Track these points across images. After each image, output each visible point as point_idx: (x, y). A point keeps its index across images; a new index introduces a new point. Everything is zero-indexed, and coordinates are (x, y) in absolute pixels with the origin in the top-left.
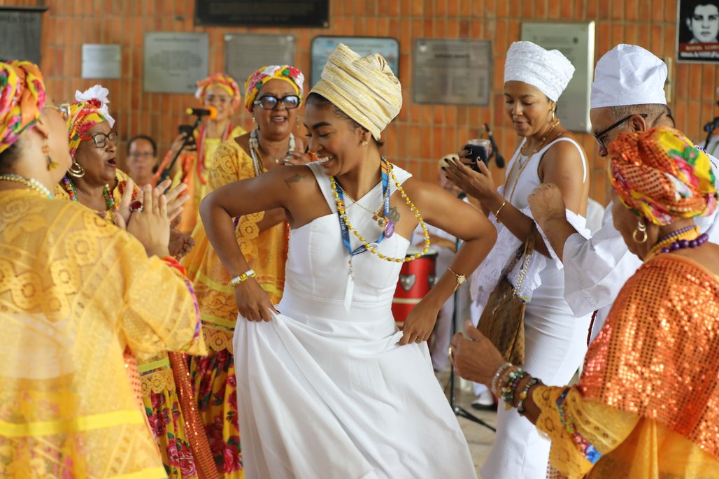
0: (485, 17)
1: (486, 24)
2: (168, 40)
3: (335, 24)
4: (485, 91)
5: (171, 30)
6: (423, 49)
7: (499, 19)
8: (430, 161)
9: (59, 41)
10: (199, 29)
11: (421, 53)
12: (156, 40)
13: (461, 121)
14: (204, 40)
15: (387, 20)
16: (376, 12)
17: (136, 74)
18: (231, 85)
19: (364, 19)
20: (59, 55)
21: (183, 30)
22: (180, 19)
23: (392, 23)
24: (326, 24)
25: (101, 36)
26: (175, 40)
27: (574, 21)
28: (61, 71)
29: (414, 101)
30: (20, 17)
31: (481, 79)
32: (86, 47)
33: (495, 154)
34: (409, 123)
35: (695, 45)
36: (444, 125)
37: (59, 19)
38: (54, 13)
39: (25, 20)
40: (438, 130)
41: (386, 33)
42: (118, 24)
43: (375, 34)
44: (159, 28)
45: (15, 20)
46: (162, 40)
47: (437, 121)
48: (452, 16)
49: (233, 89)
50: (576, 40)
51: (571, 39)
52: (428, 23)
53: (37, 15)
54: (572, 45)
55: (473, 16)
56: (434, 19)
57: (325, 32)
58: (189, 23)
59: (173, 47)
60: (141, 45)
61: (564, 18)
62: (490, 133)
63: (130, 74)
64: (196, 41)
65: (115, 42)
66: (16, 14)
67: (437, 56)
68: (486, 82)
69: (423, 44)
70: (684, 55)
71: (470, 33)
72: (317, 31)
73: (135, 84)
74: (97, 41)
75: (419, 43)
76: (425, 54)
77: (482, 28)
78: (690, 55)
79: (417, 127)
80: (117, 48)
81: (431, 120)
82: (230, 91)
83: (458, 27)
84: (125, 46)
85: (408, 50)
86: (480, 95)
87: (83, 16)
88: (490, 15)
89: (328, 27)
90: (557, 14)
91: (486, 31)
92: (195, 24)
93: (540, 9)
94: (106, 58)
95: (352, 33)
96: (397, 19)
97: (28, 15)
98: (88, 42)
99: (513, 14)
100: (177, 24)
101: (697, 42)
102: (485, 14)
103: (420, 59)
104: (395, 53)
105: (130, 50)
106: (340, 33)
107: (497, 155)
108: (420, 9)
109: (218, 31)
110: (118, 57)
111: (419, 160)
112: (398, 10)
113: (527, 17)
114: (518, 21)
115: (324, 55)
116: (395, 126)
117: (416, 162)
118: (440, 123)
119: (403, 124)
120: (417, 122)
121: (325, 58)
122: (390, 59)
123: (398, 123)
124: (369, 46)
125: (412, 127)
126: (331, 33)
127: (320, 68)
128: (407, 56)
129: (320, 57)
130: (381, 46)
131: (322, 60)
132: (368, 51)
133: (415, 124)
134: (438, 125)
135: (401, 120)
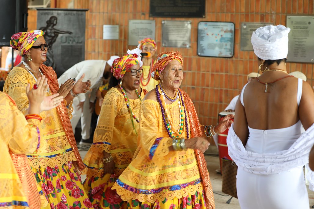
0: (271, 13)
1: (271, 16)
2: (138, 23)
3: (208, 16)
5: (140, 19)
6: (245, 27)
7: (277, 14)
9: (94, 24)
10: (151, 18)
11: (244, 29)
12: (133, 23)
14: (153, 23)
15: (230, 14)
16: (225, 11)
17: (125, 38)
19: (220, 14)
20: (94, 30)
21: (145, 19)
22: (143, 14)
23: (232, 15)
24: (204, 16)
25: (111, 22)
26: (141, 23)
27: (309, 15)
28: (95, 37)
29: (241, 50)
30: (76, 13)
32: (105, 26)
34: (239, 59)
37: (94, 14)
38: (92, 12)
39: (79, 15)
40: (251, 62)
41: (229, 21)
42: (117, 16)
43: (225, 21)
44: (135, 18)
45: (74, 15)
46: (136, 23)
48: (257, 13)
50: (309, 23)
51: (307, 23)
52: (247, 16)
53: (84, 12)
54: (308, 25)
55: (266, 13)
56: (250, 14)
57: (204, 20)
58: (147, 16)
59: (140, 26)
60: (127, 25)
61: (305, 13)
63: (123, 38)
64: (150, 23)
65: (117, 24)
66: (75, 12)
67: (251, 30)
69: (245, 25)
71: (265, 20)
72: (200, 19)
73: (125, 42)
74: (110, 24)
75: (243, 24)
77: (270, 18)
79: (242, 61)
80: (117, 26)
81: (248, 58)
83: (259, 18)
84: (120, 26)
85: (238, 28)
87: (104, 13)
88: (273, 12)
89: (205, 18)
90: (302, 12)
91: (271, 19)
92: (150, 16)
93: (294, 9)
94: (113, 31)
95: (215, 21)
96: (234, 14)
97: (80, 12)
98: (106, 24)
99: (283, 12)
100: (143, 16)
102: (271, 11)
103: (243, 31)
104: (233, 30)
105: (123, 27)
106: (210, 20)
108: (243, 10)
109: (159, 19)
110: (118, 30)
111: (243, 75)
112: (234, 10)
113: (289, 13)
114: (285, 15)
115: (204, 30)
116: (233, 60)
117: (242, 76)
118: (252, 59)
119: (236, 59)
120: (242, 58)
121: (204, 31)
122: (231, 31)
123: (234, 59)
124: (222, 26)
125: (240, 60)
126: (206, 20)
127: (202, 35)
128: (238, 30)
129: (202, 30)
130: (227, 26)
131: (202, 32)
132: (222, 28)
133: (242, 59)
134: (251, 60)
135: (235, 58)
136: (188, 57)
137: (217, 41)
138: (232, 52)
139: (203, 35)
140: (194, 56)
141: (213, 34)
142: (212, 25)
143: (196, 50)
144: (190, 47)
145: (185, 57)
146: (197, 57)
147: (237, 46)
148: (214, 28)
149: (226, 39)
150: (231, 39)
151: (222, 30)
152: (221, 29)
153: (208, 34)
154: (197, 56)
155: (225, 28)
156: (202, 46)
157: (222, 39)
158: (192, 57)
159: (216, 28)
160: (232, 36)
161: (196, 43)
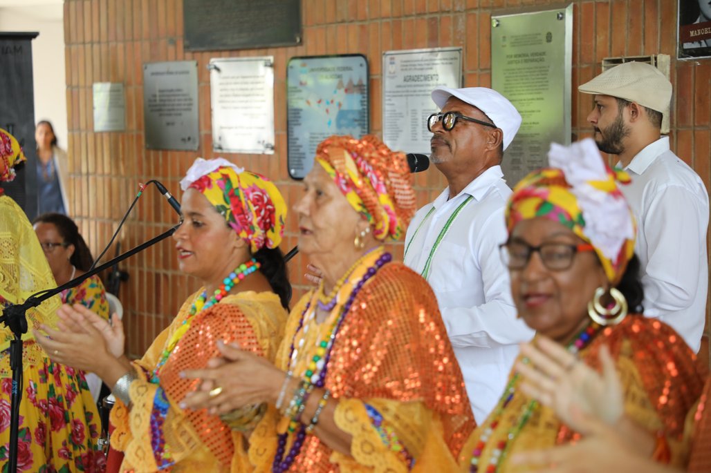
0: (454, 11)
1: (455, 22)
2: (162, 74)
3: (313, 39)
5: (167, 58)
6: (392, 68)
7: (468, 11)
10: (188, 55)
12: (153, 74)
14: (193, 71)
15: (356, 27)
17: (139, 125)
19: (334, 28)
21: (176, 58)
22: (173, 42)
24: (298, 40)
26: (168, 72)
27: (551, 5)
28: (78, 123)
32: (96, 88)
35: (702, 26)
42: (120, 53)
43: (346, 50)
46: (158, 74)
48: (420, 14)
51: (544, 38)
54: (545, 46)
55: (442, 11)
56: (403, 20)
57: (301, 51)
58: (180, 47)
60: (141, 81)
61: (539, 2)
63: (134, 124)
64: (188, 72)
67: (405, 79)
70: (687, 46)
72: (292, 51)
73: (138, 138)
75: (388, 59)
76: (394, 76)
77: (451, 28)
78: (696, 45)
80: (122, 87)
83: (425, 31)
84: (127, 85)
85: (377, 72)
89: (301, 42)
92: (185, 49)
94: (112, 102)
95: (324, 51)
96: (367, 23)
99: (484, 2)
100: (171, 50)
101: (704, 20)
104: (365, 82)
105: (132, 90)
106: (313, 51)
108: (387, 7)
112: (367, 10)
113: (499, 5)
114: (489, 13)
121: (301, 91)
124: (340, 68)
126: (304, 54)
127: (295, 106)
128: (378, 81)
129: (295, 90)
130: (349, 69)
131: (297, 95)
132: (339, 76)
137: (329, 123)
139: (299, 104)
141: (320, 102)
142: (318, 69)
144: (272, 148)
146: (289, 182)
149: (351, 116)
151: (340, 85)
152: (337, 81)
153: (308, 103)
154: (290, 177)
155: (346, 78)
157: (342, 115)
158: (280, 182)
160: (361, 103)
161: (284, 134)
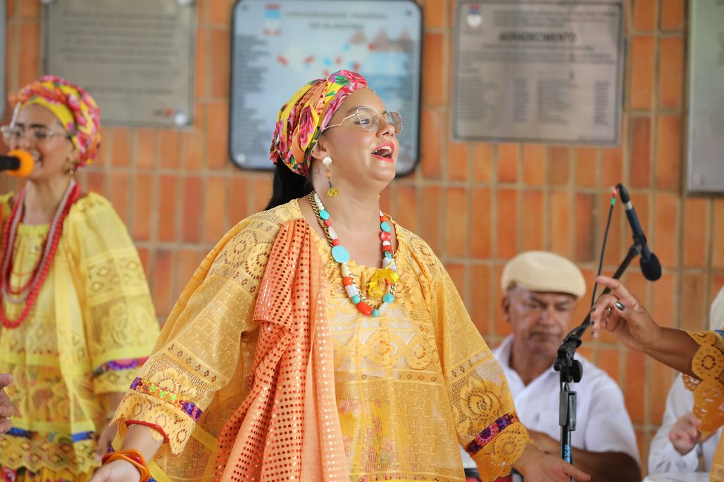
4: (610, 110)
6: (474, 21)
8: (490, 263)
11: (471, 31)
13: (556, 176)
18: (66, 101)
29: (456, 136)
31: (601, 86)
33: (639, 248)
34: (445, 183)
36: (520, 186)
40: (507, 196)
47: (506, 177)
49: (73, 110)
62: (630, 205)
67: (503, 37)
68: (611, 93)
69: (474, 11)
75: (465, 8)
76: (477, 31)
79: (462, 190)
81: (492, 175)
82: (65, 116)
85: (440, 26)
86: (599, 119)
103: (466, 43)
104: (415, 35)
107: (644, 252)
111: (467, 262)
115: (261, 37)
116: (413, 188)
117: (461, 266)
118: (513, 181)
119: (430, 183)
120: (462, 179)
121: (263, 43)
122: (403, 44)
123: (419, 181)
124: (357, 15)
125: (451, 189)
127: (252, 64)
128: (439, 37)
129: (252, 40)
130: (382, 17)
131: (256, 48)
132: (354, 26)
133: (457, 184)
134: (507, 186)
135: (427, 176)
136: (183, 173)
138: (408, 148)
139: (261, 62)
140: (212, 167)
142: (307, 15)
143: (223, 138)
144: (190, 123)
145: (168, 172)
146: (229, 173)
147: (435, 119)
148: (315, 26)
149: (382, 84)
150: (404, 81)
151: (358, 39)
152: (349, 34)
153: (282, 61)
154: (231, 166)
155: (372, 29)
156: (255, 117)
158: (205, 173)
159: (327, 26)
160: (406, 66)
161: (222, 103)
